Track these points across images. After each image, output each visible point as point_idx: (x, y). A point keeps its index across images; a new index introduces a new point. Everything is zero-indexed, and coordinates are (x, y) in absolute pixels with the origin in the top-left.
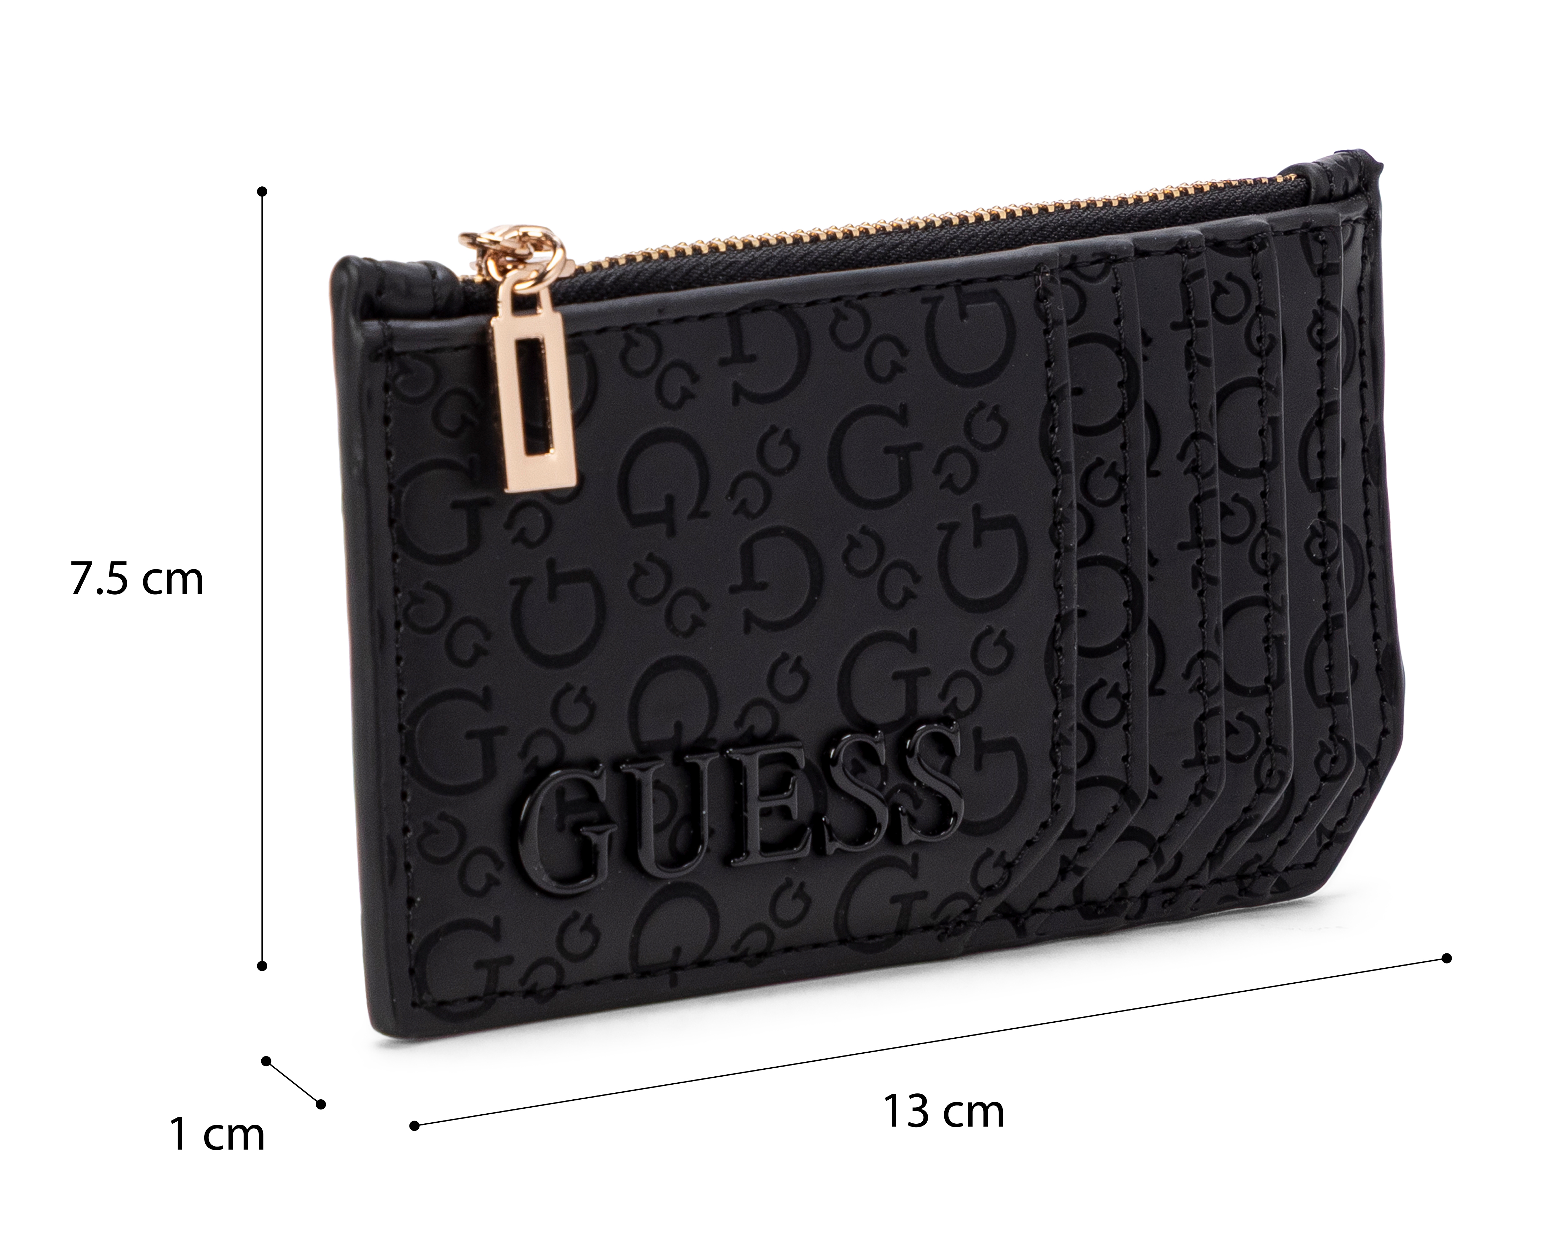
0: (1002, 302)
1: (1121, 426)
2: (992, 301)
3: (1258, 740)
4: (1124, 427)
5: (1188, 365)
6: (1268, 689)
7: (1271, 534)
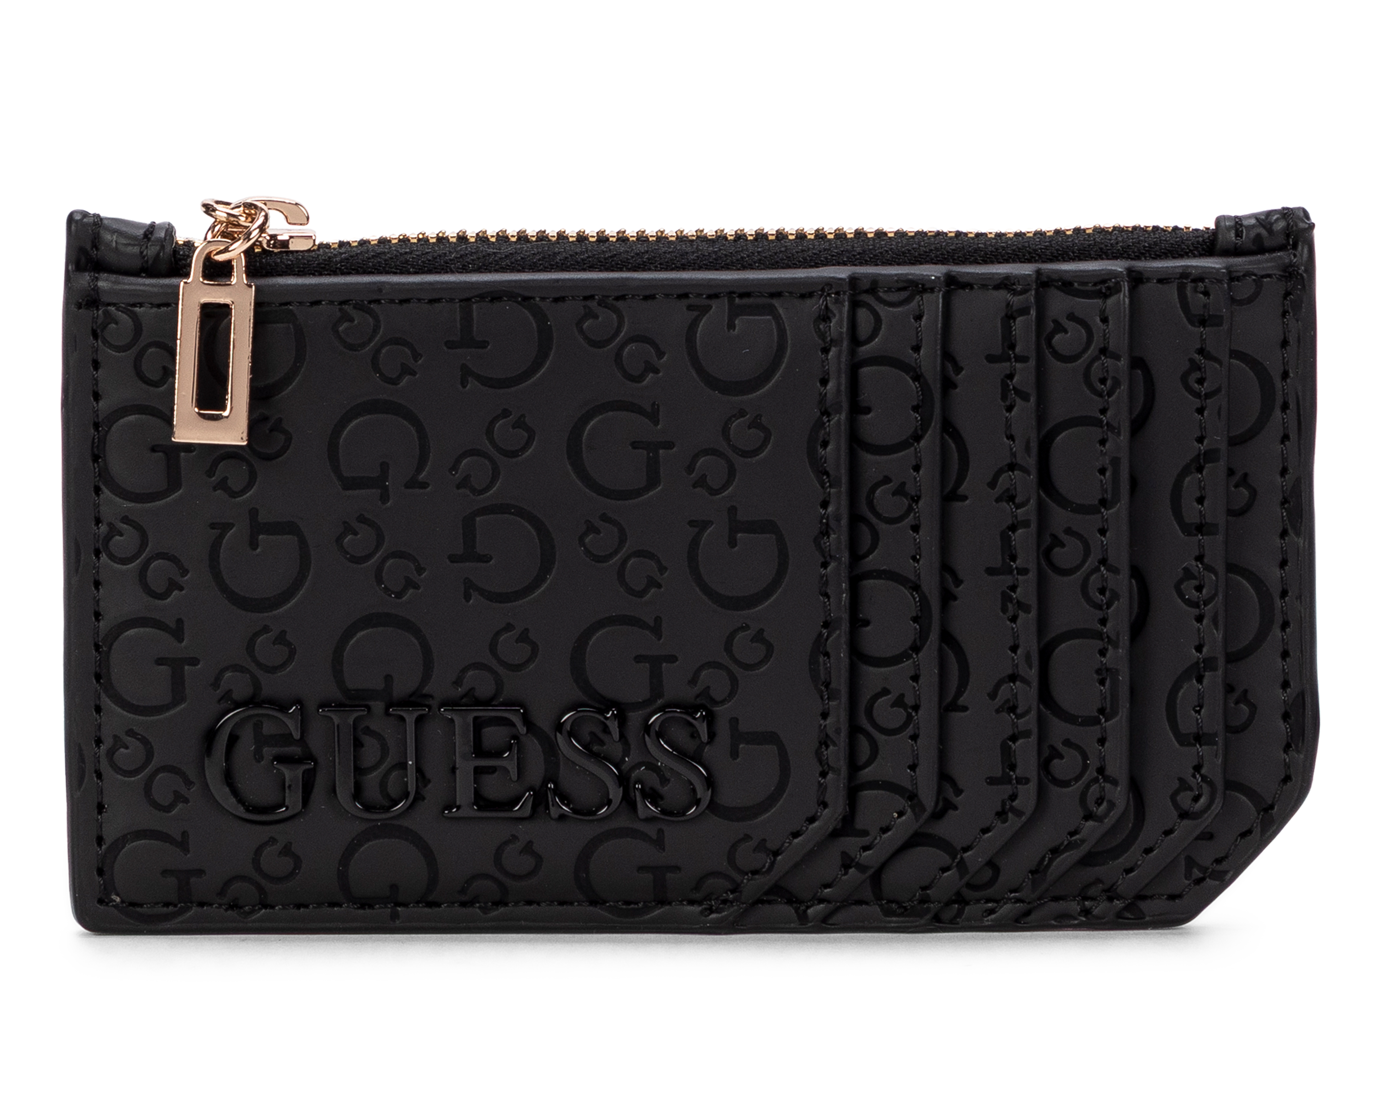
0: (777, 318)
1: (913, 449)
2: (768, 315)
3: (1085, 767)
4: (916, 449)
5: (1004, 398)
6: (1100, 720)
7: (1108, 570)
